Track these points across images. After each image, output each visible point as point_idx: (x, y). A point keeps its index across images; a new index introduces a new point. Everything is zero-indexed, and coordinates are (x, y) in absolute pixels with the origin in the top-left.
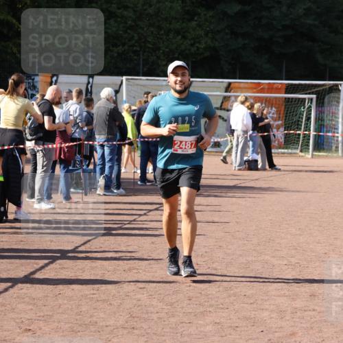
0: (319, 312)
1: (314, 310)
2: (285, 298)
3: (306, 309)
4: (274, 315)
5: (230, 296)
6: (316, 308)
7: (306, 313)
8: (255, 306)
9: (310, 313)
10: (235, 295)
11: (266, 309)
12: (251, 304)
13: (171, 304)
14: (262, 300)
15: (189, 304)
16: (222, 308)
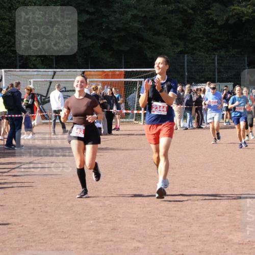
0: (115, 242)
1: (111, 241)
2: (92, 232)
3: (105, 240)
4: (80, 246)
5: (51, 233)
6: (114, 239)
7: (105, 243)
8: (68, 239)
9: (108, 243)
10: (55, 232)
11: (75, 242)
12: (65, 238)
13: (3, 242)
14: (74, 234)
15: (17, 241)
16: (42, 243)
